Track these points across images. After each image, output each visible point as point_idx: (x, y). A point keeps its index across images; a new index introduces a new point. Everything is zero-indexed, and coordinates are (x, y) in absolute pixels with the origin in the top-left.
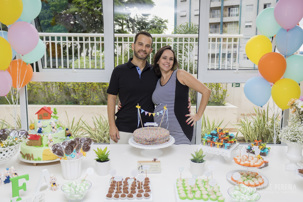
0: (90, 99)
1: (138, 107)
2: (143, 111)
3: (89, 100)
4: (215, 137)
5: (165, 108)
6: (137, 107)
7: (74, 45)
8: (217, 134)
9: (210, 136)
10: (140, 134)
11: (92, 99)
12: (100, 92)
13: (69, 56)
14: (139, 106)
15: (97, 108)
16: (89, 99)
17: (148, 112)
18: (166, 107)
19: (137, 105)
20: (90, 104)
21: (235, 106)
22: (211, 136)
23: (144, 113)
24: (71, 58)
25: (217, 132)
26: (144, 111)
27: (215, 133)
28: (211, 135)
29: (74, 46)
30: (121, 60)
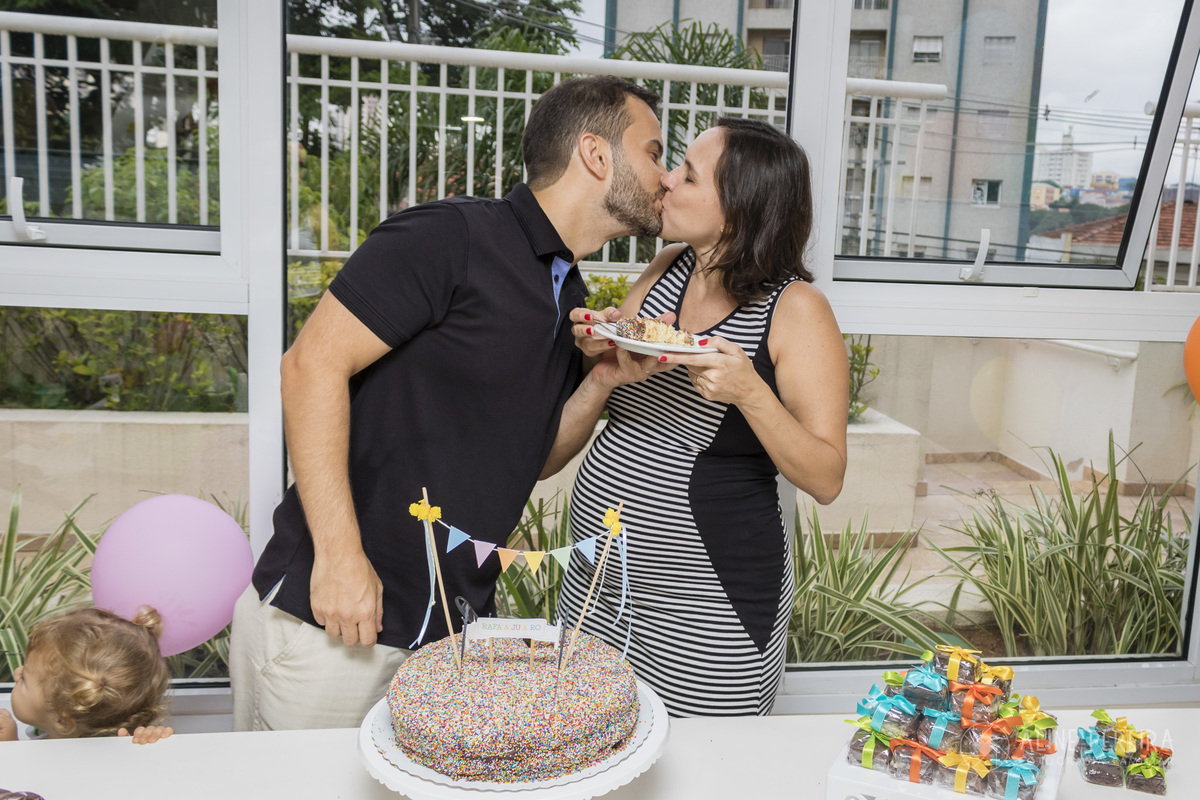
0: (166, 380)
1: (425, 512)
2: (457, 537)
3: (157, 384)
4: (936, 713)
5: (611, 519)
6: (414, 509)
7: (112, 91)
8: (949, 693)
9: (902, 705)
10: (425, 700)
11: (179, 380)
12: (223, 342)
13: (83, 147)
14: (432, 503)
15: (205, 426)
16: (158, 380)
17: (491, 547)
18: (621, 520)
19: (418, 498)
20: (165, 403)
21: (901, 421)
22: (910, 708)
23: (467, 549)
24: (91, 156)
25: (949, 677)
26: (467, 537)
27: (936, 685)
28: (905, 696)
29: (113, 95)
30: (344, 174)
